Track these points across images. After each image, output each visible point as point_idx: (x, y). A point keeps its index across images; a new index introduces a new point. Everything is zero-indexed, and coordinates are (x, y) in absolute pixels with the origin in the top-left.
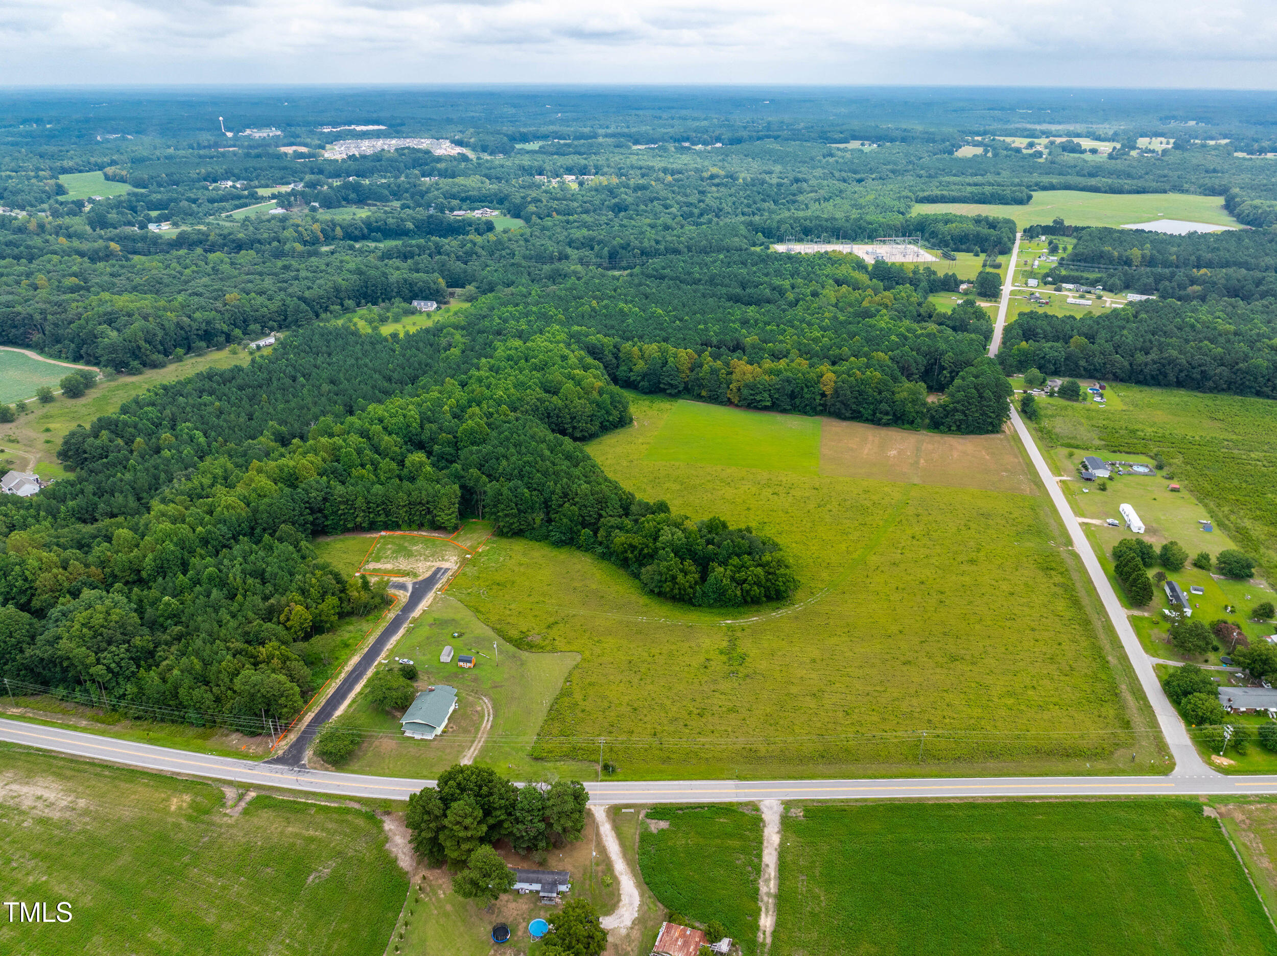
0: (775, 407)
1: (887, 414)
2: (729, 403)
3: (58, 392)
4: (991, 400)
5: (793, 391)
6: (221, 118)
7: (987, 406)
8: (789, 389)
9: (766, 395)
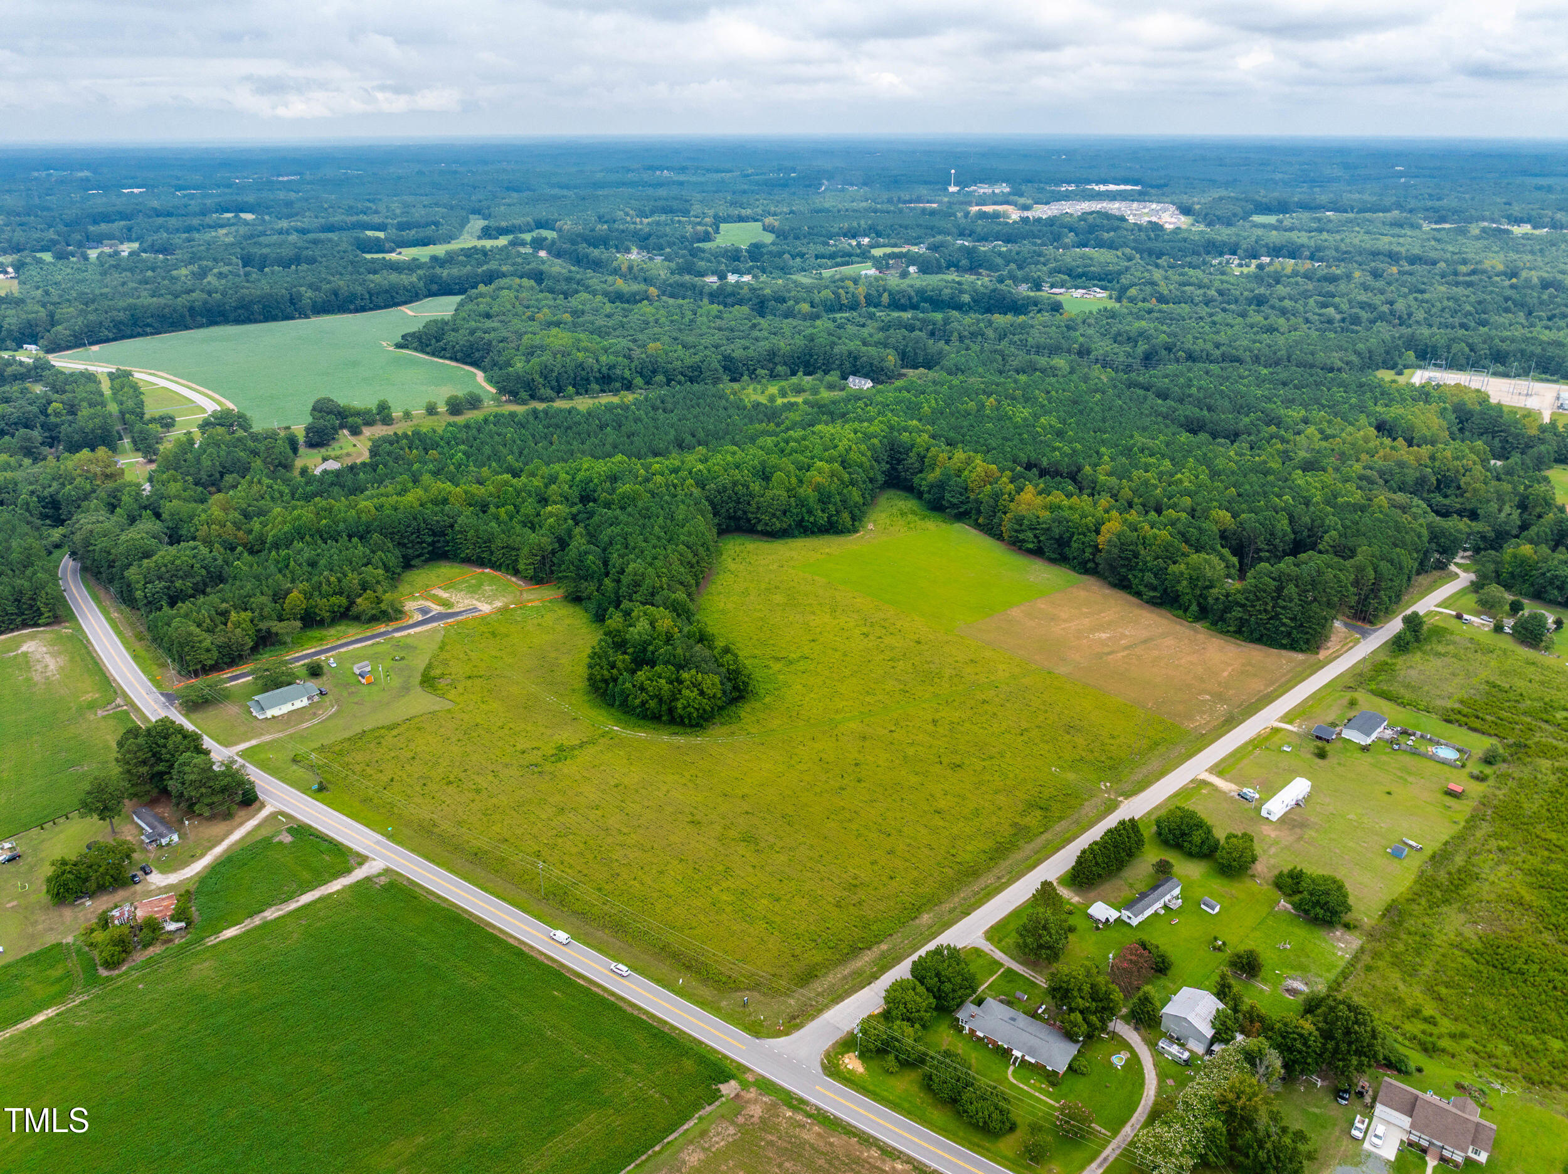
0: (1038, 552)
1: (1155, 589)
2: (999, 537)
3: (442, 408)
4: (1291, 600)
5: (1061, 537)
6: (953, 171)
7: (1284, 608)
8: (1056, 532)
9: (1030, 534)
